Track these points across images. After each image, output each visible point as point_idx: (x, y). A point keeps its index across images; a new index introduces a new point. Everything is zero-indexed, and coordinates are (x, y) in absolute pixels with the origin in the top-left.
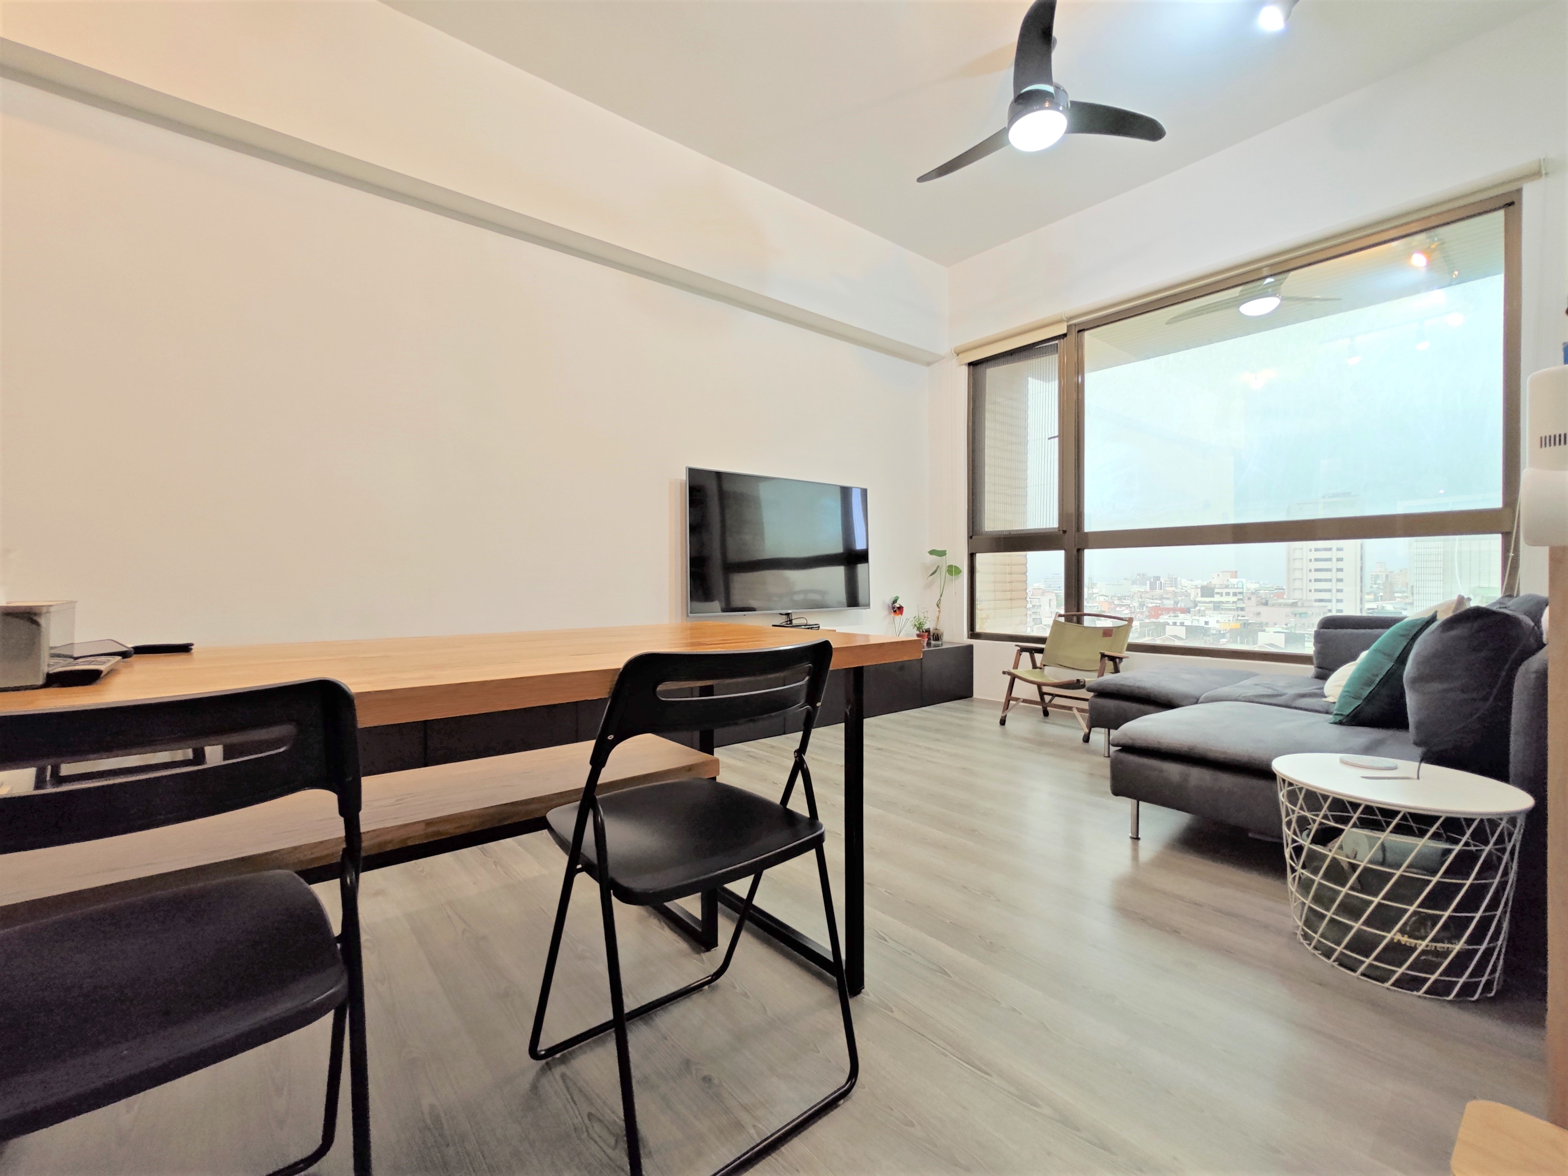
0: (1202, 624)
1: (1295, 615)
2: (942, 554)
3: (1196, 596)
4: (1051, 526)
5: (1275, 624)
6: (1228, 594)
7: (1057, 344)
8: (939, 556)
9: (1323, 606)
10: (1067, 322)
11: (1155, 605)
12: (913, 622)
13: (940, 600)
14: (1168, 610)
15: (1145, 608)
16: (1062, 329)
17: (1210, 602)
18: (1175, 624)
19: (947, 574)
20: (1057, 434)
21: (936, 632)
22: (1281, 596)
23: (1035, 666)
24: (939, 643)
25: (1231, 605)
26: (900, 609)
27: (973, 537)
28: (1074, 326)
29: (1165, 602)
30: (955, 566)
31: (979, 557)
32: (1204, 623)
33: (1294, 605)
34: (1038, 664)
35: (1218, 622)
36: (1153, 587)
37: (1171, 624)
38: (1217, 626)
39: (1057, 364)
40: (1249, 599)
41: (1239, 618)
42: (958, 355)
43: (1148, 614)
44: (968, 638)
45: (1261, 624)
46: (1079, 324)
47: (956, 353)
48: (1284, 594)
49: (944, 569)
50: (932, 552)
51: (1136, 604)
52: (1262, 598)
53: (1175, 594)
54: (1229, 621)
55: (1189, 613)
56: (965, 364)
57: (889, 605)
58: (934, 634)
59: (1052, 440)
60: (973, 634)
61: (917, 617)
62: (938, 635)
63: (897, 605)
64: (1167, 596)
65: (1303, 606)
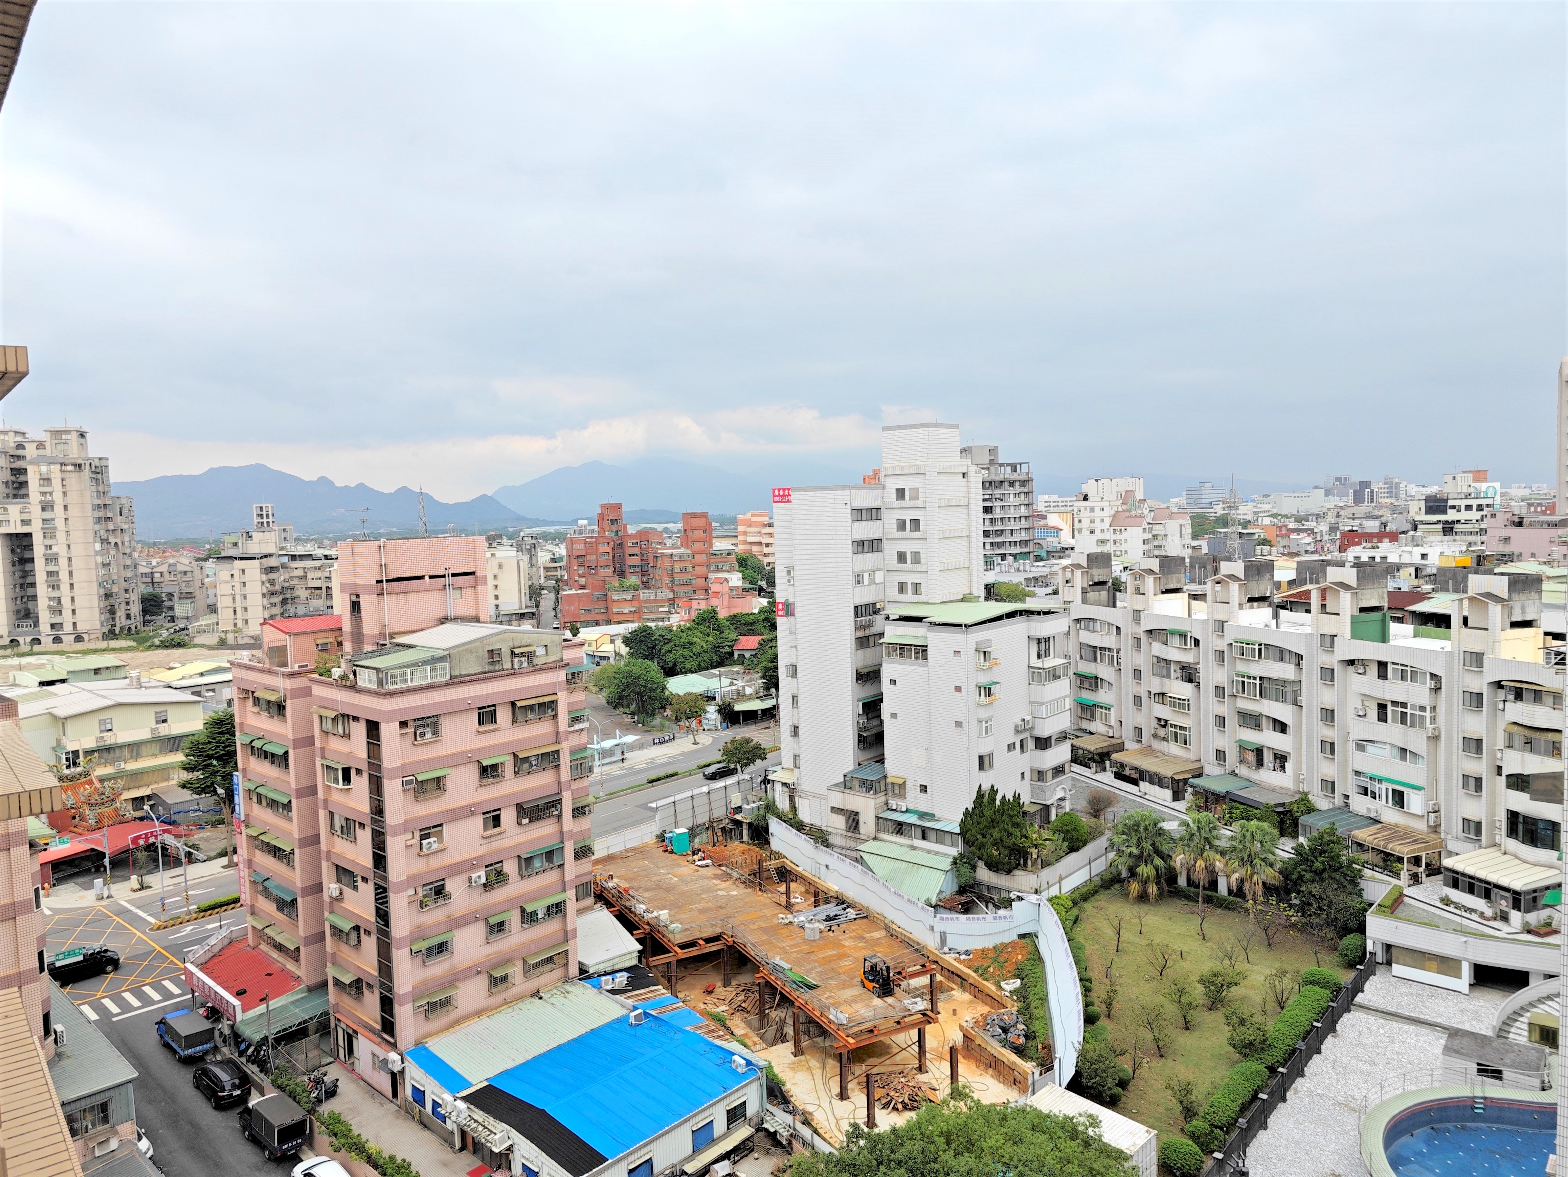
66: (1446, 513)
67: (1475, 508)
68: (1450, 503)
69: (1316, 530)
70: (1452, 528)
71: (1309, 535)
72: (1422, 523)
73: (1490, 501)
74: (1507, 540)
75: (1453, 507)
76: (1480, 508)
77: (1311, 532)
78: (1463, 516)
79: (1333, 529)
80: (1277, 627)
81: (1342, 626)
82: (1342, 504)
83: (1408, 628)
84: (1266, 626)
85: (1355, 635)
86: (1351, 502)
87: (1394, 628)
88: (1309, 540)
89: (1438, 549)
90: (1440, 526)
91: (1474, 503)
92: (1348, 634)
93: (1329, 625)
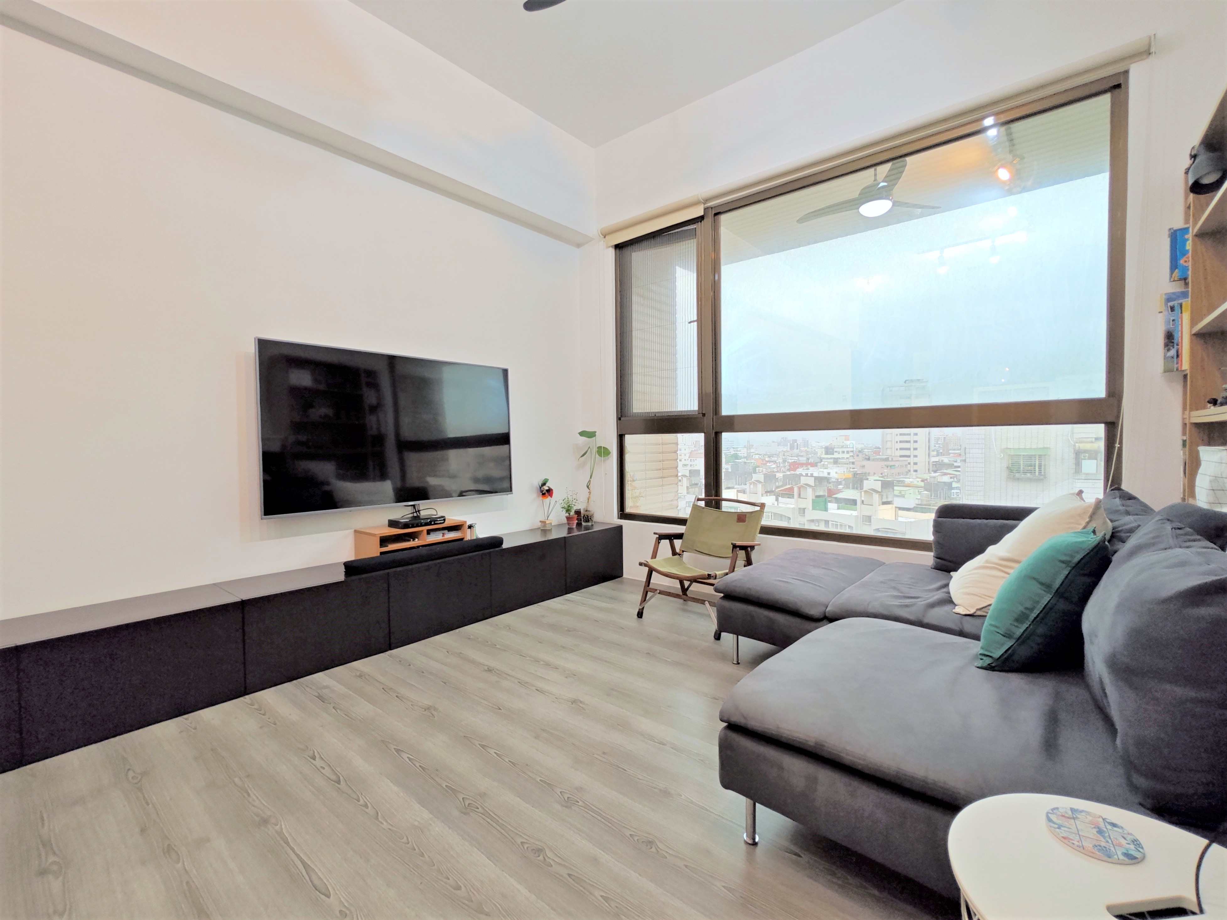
0: (826, 475)
1: (887, 467)
2: (590, 435)
3: (821, 454)
4: (692, 409)
5: (875, 474)
6: (843, 452)
7: (695, 228)
8: (589, 438)
9: (905, 460)
10: (704, 204)
11: (793, 461)
12: (562, 504)
13: (590, 481)
14: (802, 465)
15: (786, 463)
16: (698, 212)
17: (831, 458)
18: (807, 475)
19: (597, 455)
20: (695, 318)
21: (587, 513)
22: (877, 453)
23: (674, 553)
24: (590, 524)
25: (845, 460)
26: (550, 491)
27: (622, 419)
28: (710, 209)
29: (801, 459)
30: (604, 447)
31: (629, 439)
32: (827, 474)
33: (887, 460)
34: (678, 551)
35: (836, 473)
36: (792, 448)
37: (804, 475)
38: (836, 476)
39: (695, 248)
40: (858, 456)
41: (851, 470)
42: (605, 237)
43: (789, 468)
44: (618, 518)
45: (865, 473)
46: (715, 207)
47: (603, 235)
48: (880, 452)
49: (595, 450)
50: (583, 434)
51: (781, 461)
52: (866, 455)
53: (807, 452)
54: (844, 472)
55: (817, 466)
56: (612, 246)
57: (537, 488)
58: (584, 516)
59: (692, 324)
60: (624, 515)
61: (566, 500)
62: (588, 517)
63: (546, 488)
64: (802, 454)
65: (892, 460)
66: (833, 454)
67: (845, 452)
68: (835, 450)
69: (777, 462)
70: (837, 461)
71: (774, 464)
72: (824, 458)
73: (852, 450)
74: (863, 466)
75: (836, 452)
76: (848, 452)
77: (775, 462)
78: (841, 456)
79: (784, 461)
80: (778, 505)
81: (808, 504)
82: (785, 450)
83: (835, 505)
84: (773, 504)
85: (814, 508)
86: (789, 449)
87: (830, 505)
88: (774, 466)
89: (835, 470)
90: (832, 460)
91: (845, 450)
92: (811, 508)
93: (802, 504)
